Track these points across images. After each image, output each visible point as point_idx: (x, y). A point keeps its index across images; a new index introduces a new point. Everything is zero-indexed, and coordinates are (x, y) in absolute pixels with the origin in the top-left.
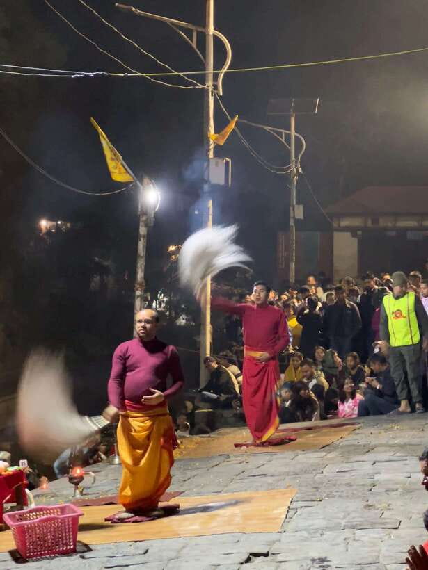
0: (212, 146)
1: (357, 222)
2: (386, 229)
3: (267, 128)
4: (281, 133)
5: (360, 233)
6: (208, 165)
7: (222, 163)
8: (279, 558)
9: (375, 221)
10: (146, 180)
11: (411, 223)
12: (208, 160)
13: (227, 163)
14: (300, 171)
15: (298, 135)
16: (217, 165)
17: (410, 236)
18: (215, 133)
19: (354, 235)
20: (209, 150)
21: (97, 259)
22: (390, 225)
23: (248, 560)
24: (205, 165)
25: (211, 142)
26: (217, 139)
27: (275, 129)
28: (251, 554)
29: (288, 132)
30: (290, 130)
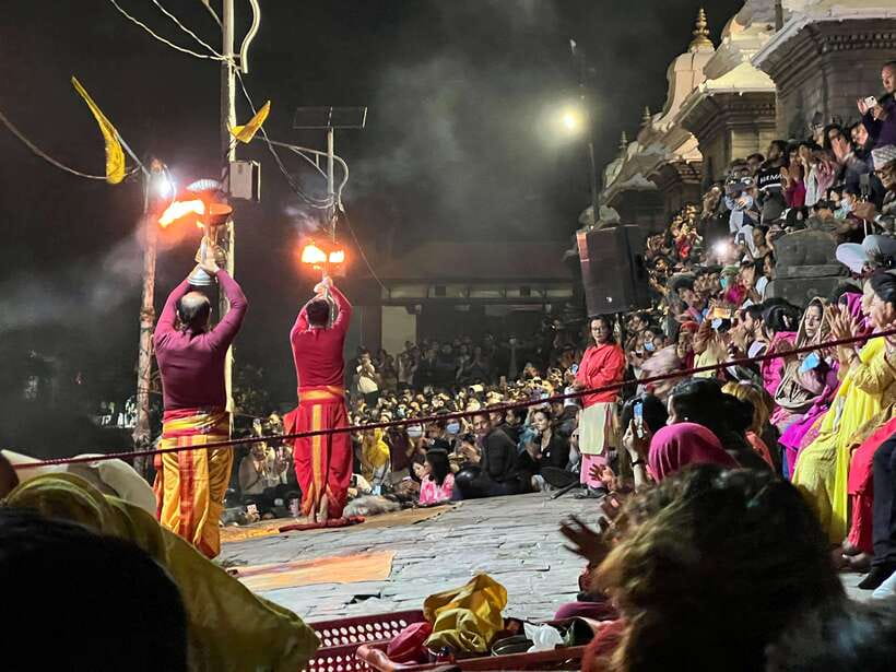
0: (233, 145)
1: (416, 292)
2: (457, 301)
3: (294, 148)
4: (315, 155)
5: (418, 307)
6: (228, 173)
7: (248, 168)
8: (396, 598)
9: (441, 291)
10: (156, 164)
11: (493, 294)
12: (228, 164)
13: (255, 168)
14: (342, 209)
15: (336, 157)
16: (240, 171)
17: (490, 311)
18: (238, 124)
19: (411, 311)
20: (229, 150)
22: (461, 295)
23: (353, 602)
24: (224, 170)
25: (232, 138)
26: (241, 133)
27: (306, 150)
28: (357, 597)
29: (324, 154)
30: (327, 151)
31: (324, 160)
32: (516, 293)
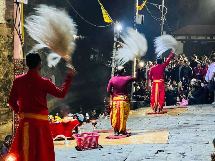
0: (137, 11)
1: (183, 38)
2: (194, 40)
3: (154, 4)
4: (159, 6)
5: (184, 41)
6: (136, 17)
7: (141, 16)
8: (168, 152)
9: (190, 37)
10: (117, 22)
11: (203, 38)
12: (136, 15)
14: (165, 20)
15: (164, 7)
16: (139, 17)
17: (202, 42)
18: (139, 6)
19: (182, 42)
21: (93, 49)
22: (195, 39)
23: (157, 153)
24: (135, 17)
25: (137, 9)
26: (139, 8)
27: (157, 5)
28: (158, 151)
29: (161, 6)
30: (162, 5)
31: (161, 7)
32: (209, 38)
